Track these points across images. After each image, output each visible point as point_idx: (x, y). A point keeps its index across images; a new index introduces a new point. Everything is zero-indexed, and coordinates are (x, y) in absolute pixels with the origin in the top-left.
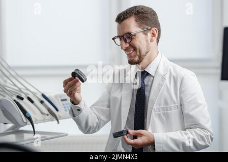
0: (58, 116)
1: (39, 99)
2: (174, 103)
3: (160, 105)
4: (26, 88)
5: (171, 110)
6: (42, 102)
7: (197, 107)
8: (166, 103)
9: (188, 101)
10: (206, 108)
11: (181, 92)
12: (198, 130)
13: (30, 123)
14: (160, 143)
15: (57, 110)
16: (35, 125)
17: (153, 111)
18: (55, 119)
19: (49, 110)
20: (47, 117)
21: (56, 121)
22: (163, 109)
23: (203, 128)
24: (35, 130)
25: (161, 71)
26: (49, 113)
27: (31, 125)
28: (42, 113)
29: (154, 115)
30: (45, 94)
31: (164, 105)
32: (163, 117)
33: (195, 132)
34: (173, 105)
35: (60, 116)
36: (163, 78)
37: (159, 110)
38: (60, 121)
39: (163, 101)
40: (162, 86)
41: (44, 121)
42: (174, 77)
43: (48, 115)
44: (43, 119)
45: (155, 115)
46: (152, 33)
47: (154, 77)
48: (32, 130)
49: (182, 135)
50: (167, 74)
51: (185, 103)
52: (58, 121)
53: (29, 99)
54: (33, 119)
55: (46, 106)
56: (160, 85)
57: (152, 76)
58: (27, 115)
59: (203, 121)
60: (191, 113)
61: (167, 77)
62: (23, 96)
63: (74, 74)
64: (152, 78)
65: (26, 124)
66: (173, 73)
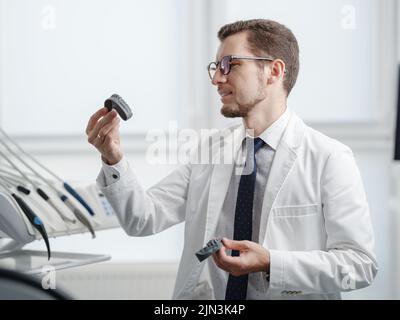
0: (93, 225)
1: (58, 193)
2: (311, 201)
3: (284, 204)
4: (35, 172)
5: (304, 213)
6: (64, 198)
7: (351, 211)
8: (296, 201)
9: (335, 198)
10: (367, 214)
11: (324, 182)
12: (350, 253)
13: (41, 236)
14: (279, 269)
15: (92, 213)
16: (50, 240)
17: (271, 213)
18: (87, 229)
19: (77, 213)
20: (73, 226)
21: (90, 234)
22: (290, 211)
23: (360, 251)
24: (52, 250)
25: (289, 141)
26: (76, 218)
27: (43, 241)
28: (64, 218)
29: (272, 222)
30: (69, 184)
31: (291, 203)
32: (289, 225)
33: (345, 255)
34: (309, 205)
35: (97, 225)
36: (293, 154)
37: (282, 212)
38: (96, 233)
39: (289, 197)
40: (289, 168)
41: (67, 232)
42: (312, 154)
43: (74, 222)
44: (66, 229)
45: (275, 222)
46: (274, 69)
47: (275, 151)
48: (46, 249)
49: (322, 259)
50: (299, 146)
51: (330, 203)
52: (93, 233)
53: (41, 193)
54: (48, 230)
55: (71, 206)
56: (285, 165)
57: (272, 149)
58: (36, 222)
59: (360, 238)
60: (341, 221)
61: (300, 153)
62: (29, 187)
63: (109, 104)
64: (272, 153)
65: (34, 238)
66: (312, 147)
